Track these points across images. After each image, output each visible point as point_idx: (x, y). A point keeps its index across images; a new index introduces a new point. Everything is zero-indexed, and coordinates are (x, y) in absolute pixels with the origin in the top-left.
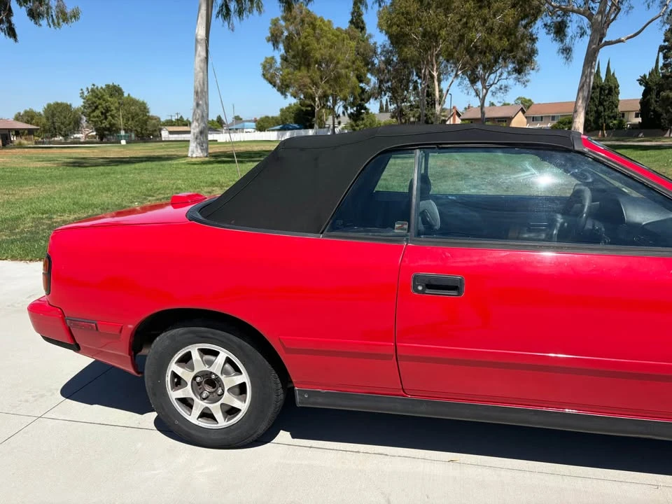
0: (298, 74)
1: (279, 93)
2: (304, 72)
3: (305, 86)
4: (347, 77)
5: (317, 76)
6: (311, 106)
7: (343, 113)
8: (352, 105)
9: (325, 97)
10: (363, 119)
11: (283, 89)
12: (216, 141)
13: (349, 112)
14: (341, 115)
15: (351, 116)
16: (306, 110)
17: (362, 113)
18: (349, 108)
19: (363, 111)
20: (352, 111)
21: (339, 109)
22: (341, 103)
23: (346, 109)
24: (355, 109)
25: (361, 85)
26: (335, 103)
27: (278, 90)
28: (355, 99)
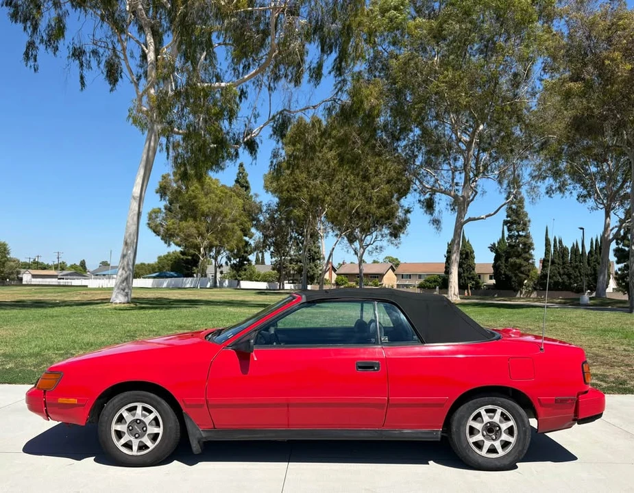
0: (184, 224)
1: (163, 242)
2: (191, 222)
3: (189, 236)
4: (233, 230)
5: (203, 229)
6: (193, 255)
7: (226, 263)
8: (236, 256)
9: (210, 247)
10: (245, 270)
11: (168, 237)
12: (86, 286)
13: (232, 262)
14: (224, 264)
15: (234, 267)
16: (187, 259)
17: (244, 265)
18: (232, 259)
19: (245, 262)
20: (235, 262)
21: (222, 259)
22: (224, 254)
23: (230, 260)
24: (238, 260)
25: (245, 238)
26: (218, 253)
27: (162, 239)
28: (239, 250)
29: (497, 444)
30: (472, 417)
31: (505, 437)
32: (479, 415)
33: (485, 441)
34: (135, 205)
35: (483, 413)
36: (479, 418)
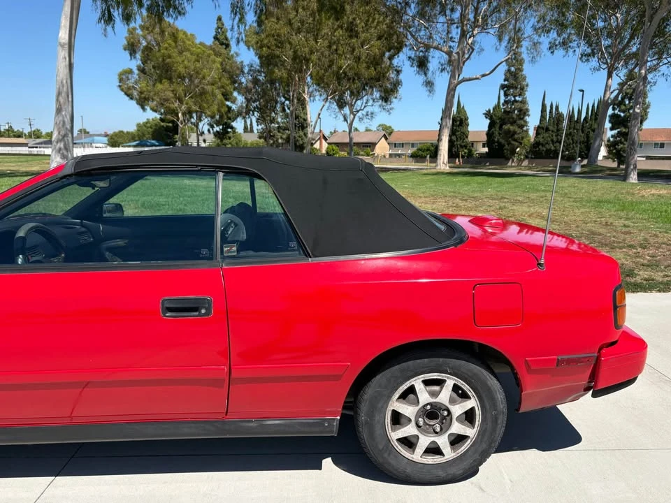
0: (159, 86)
2: (166, 83)
3: (167, 100)
4: (214, 95)
5: (180, 90)
6: (173, 122)
7: (209, 131)
8: (218, 123)
9: (189, 113)
10: (230, 138)
11: (142, 102)
13: (215, 130)
14: (206, 132)
15: (217, 134)
16: (167, 126)
17: (228, 132)
18: (215, 126)
19: (229, 130)
20: (218, 130)
21: (204, 126)
22: (206, 120)
23: (212, 127)
24: (221, 127)
25: (228, 103)
26: (200, 119)
27: (137, 104)
28: (221, 117)
29: (443, 441)
30: (397, 395)
31: (457, 428)
32: (412, 390)
33: (421, 436)
34: (63, 53)
35: (419, 387)
36: (411, 396)
